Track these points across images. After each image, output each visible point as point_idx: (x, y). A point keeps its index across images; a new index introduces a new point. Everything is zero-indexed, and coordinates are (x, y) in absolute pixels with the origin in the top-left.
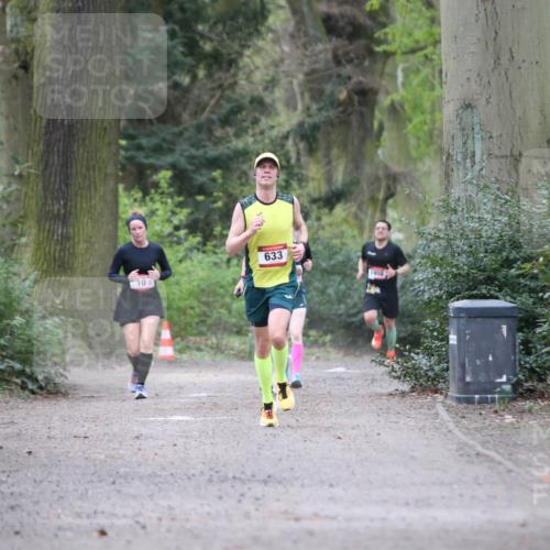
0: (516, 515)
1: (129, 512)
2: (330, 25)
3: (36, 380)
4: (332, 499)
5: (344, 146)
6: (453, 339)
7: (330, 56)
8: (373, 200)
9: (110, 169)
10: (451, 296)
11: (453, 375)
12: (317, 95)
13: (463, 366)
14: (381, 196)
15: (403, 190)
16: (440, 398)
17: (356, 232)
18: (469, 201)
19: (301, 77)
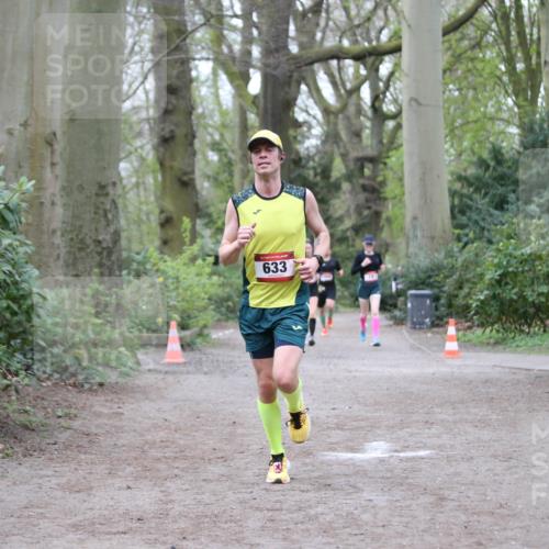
0: (431, 371)
2: (364, 188)
4: (364, 365)
6: (409, 305)
7: (364, 199)
10: (409, 288)
11: (409, 318)
12: (359, 213)
13: (413, 316)
15: (391, 249)
16: (404, 327)
18: (416, 255)
19: (353, 207)
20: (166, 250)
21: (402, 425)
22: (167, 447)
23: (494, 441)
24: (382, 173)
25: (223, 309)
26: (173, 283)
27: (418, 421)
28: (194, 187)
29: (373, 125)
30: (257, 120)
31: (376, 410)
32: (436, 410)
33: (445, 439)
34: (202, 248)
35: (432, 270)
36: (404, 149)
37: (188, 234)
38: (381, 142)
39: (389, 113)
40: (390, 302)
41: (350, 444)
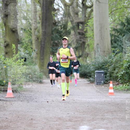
0: (104, 100)
1: (51, 99)
2: (79, 33)
3: (39, 81)
5: (81, 50)
6: (96, 76)
7: (79, 37)
8: (85, 57)
9: (49, 53)
12: (77, 43)
13: (97, 80)
14: (86, 56)
15: (89, 56)
16: (94, 84)
17: (83, 61)
18: (98, 58)
19: (75, 41)
20: (7, 56)
21: (93, 120)
22: (7, 128)
23: (127, 126)
24: (86, 28)
25: (28, 78)
26: (9, 68)
27: (99, 119)
28: (17, 33)
29: (82, 10)
30: (40, 8)
31: (84, 114)
32: (106, 114)
33: (109, 125)
34: (20, 55)
35: (104, 63)
36: (94, 19)
37: (14, 50)
38: (85, 16)
39: (89, 6)
40: (89, 75)
41: (74, 126)
